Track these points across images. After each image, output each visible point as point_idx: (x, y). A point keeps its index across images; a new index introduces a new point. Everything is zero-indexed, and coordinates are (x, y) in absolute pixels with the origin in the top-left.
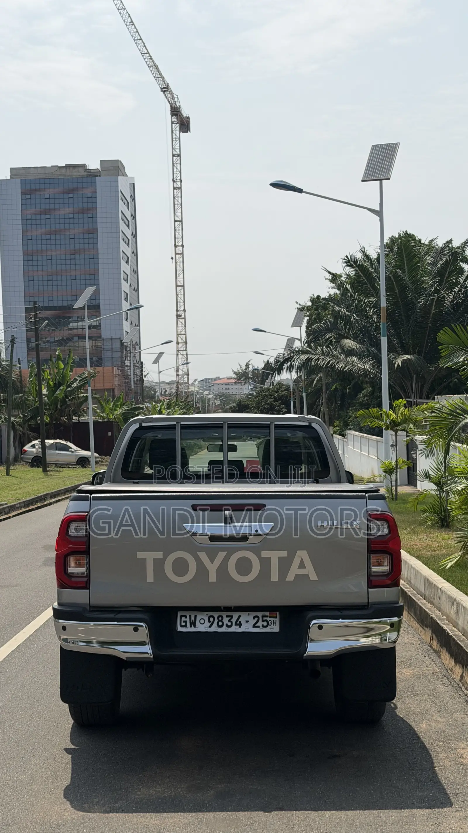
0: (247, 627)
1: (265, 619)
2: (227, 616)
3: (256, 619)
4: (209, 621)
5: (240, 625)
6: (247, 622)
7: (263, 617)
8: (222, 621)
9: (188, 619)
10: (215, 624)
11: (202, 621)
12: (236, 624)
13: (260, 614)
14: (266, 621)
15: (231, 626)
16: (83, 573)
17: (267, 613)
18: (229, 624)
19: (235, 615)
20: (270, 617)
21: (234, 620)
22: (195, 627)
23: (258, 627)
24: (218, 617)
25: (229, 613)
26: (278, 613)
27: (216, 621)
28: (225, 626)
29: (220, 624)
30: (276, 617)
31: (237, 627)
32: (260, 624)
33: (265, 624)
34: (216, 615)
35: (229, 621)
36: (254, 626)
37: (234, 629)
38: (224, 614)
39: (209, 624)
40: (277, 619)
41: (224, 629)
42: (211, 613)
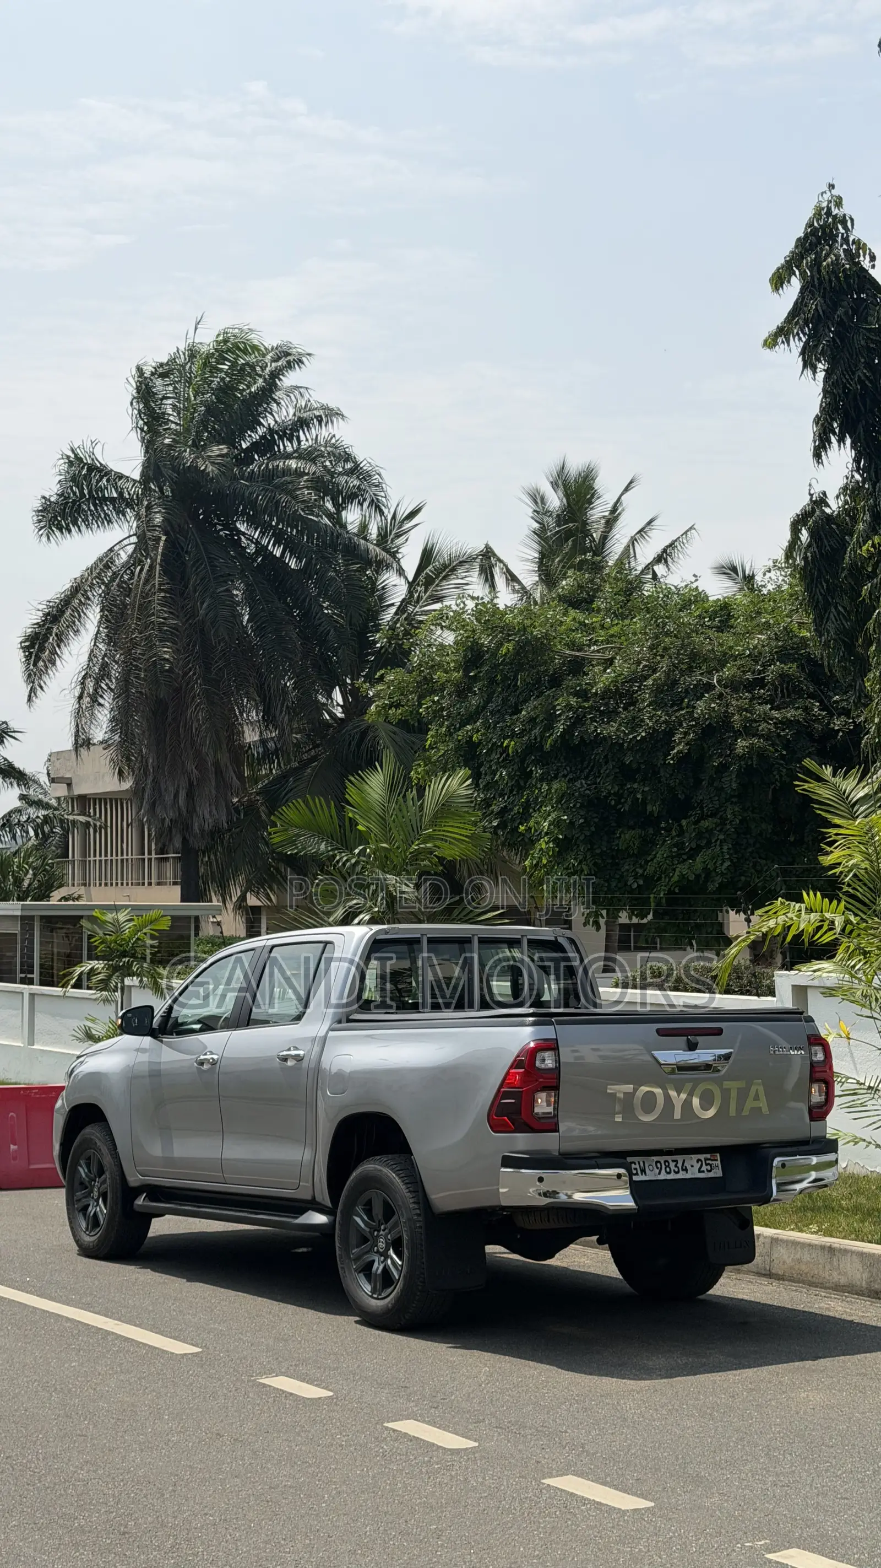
0: (693, 1173)
1: (708, 1162)
2: (673, 1161)
3: (700, 1163)
4: (657, 1168)
5: (686, 1170)
6: (692, 1166)
7: (706, 1159)
8: (668, 1166)
9: (637, 1166)
10: (663, 1171)
11: (651, 1167)
12: (683, 1170)
13: (702, 1157)
14: (709, 1164)
15: (678, 1172)
16: (550, 1113)
17: (708, 1156)
18: (676, 1170)
19: (680, 1158)
20: (712, 1160)
21: (680, 1165)
22: (645, 1174)
23: (703, 1172)
24: (665, 1162)
25: (675, 1157)
26: (718, 1155)
27: (663, 1166)
28: (672, 1172)
29: (668, 1170)
30: (717, 1160)
31: (685, 1172)
32: (704, 1168)
33: (709, 1168)
34: (662, 1159)
35: (676, 1166)
36: (700, 1171)
37: (681, 1175)
38: (669, 1158)
39: (658, 1171)
40: (719, 1162)
41: (672, 1176)
42: (656, 1159)
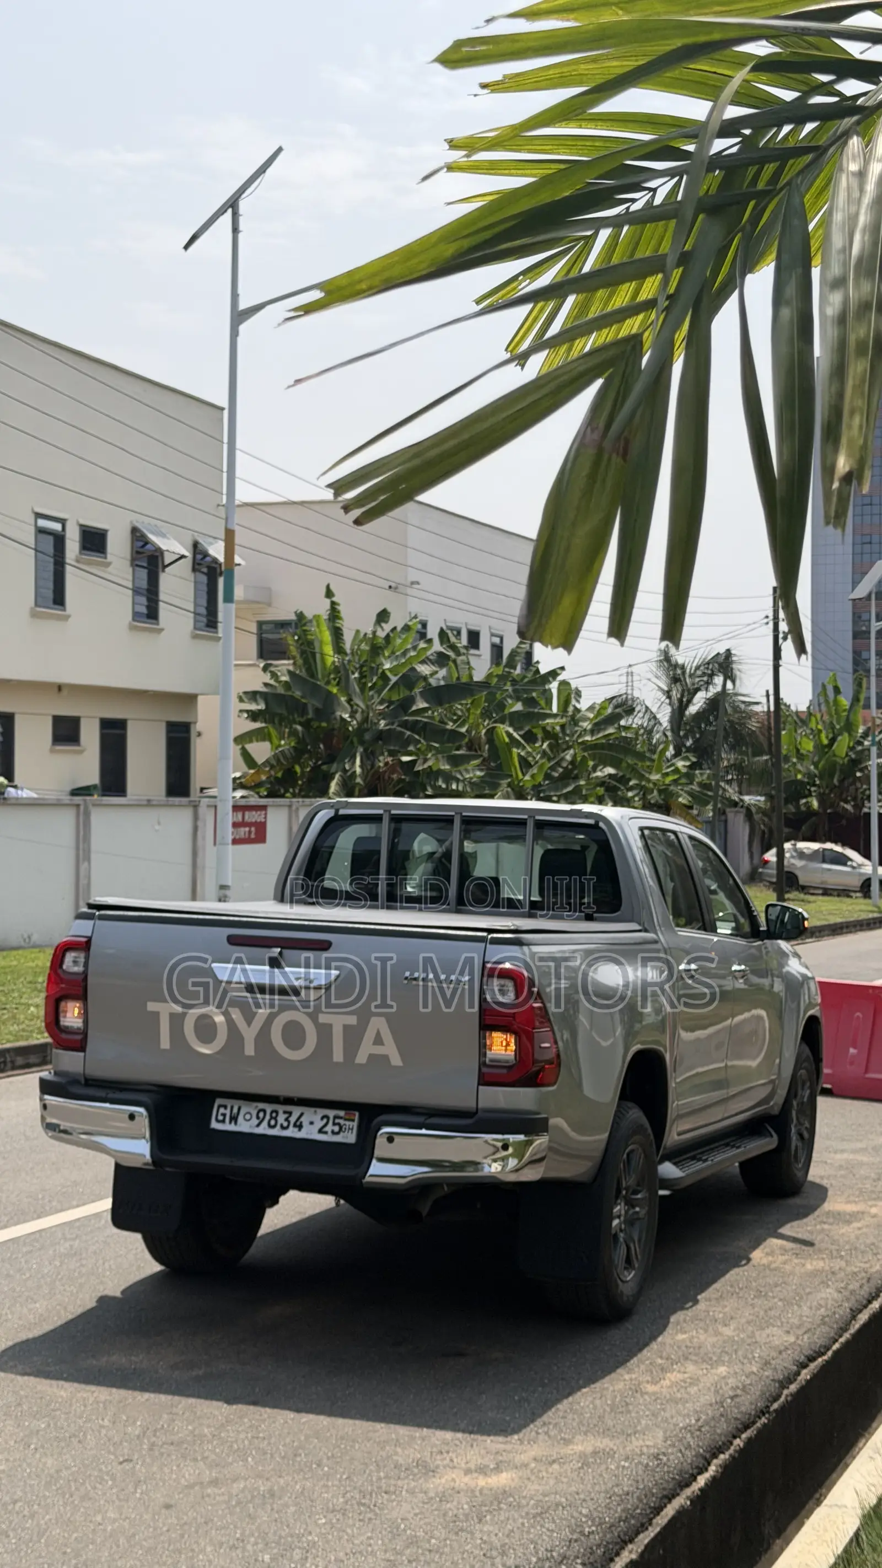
0: (310, 1132)
1: (337, 1121)
2: (285, 1112)
3: (325, 1120)
4: (258, 1117)
5: (300, 1127)
6: (312, 1123)
7: (335, 1117)
8: (275, 1119)
9: (228, 1112)
10: (265, 1123)
11: (248, 1117)
12: (295, 1125)
13: (331, 1113)
14: (339, 1124)
15: (287, 1128)
16: (79, 1029)
17: (342, 1113)
18: (285, 1124)
19: (296, 1111)
20: (346, 1120)
21: (293, 1119)
22: (236, 1123)
23: (326, 1133)
24: (272, 1112)
25: (289, 1108)
26: (357, 1114)
27: (268, 1117)
28: (278, 1126)
29: (273, 1122)
30: (353, 1120)
31: (296, 1129)
32: (329, 1128)
33: (336, 1129)
34: (269, 1108)
35: (287, 1120)
36: (321, 1131)
37: (291, 1132)
38: (281, 1109)
39: (257, 1122)
40: (355, 1124)
41: (276, 1132)
42: (261, 1105)
